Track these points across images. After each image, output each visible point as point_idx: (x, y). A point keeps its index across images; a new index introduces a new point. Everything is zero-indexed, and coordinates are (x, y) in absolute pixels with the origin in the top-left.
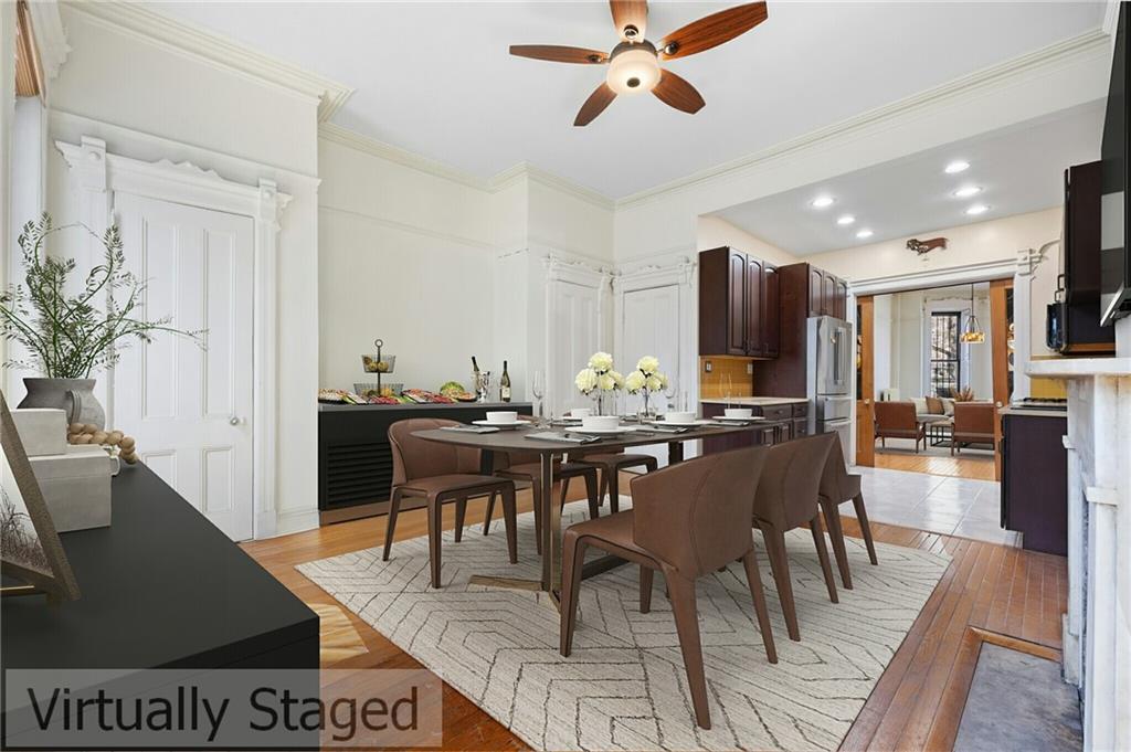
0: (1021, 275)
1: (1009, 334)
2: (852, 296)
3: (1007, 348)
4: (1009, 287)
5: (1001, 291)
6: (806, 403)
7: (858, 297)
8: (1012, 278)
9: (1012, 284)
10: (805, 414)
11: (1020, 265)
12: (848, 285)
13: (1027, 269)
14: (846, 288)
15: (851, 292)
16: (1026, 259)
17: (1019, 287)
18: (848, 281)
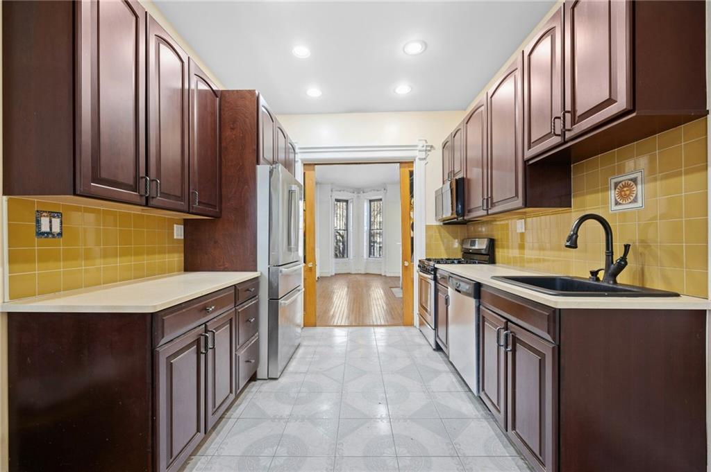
0: (421, 159)
1: (411, 207)
2: (300, 161)
3: (410, 217)
4: (411, 169)
5: (407, 171)
6: (257, 278)
7: (304, 165)
8: (412, 162)
9: (413, 167)
10: (255, 295)
11: (420, 151)
12: (297, 151)
13: (423, 155)
14: (295, 153)
15: (299, 157)
16: (423, 146)
17: (418, 168)
18: (297, 147)
